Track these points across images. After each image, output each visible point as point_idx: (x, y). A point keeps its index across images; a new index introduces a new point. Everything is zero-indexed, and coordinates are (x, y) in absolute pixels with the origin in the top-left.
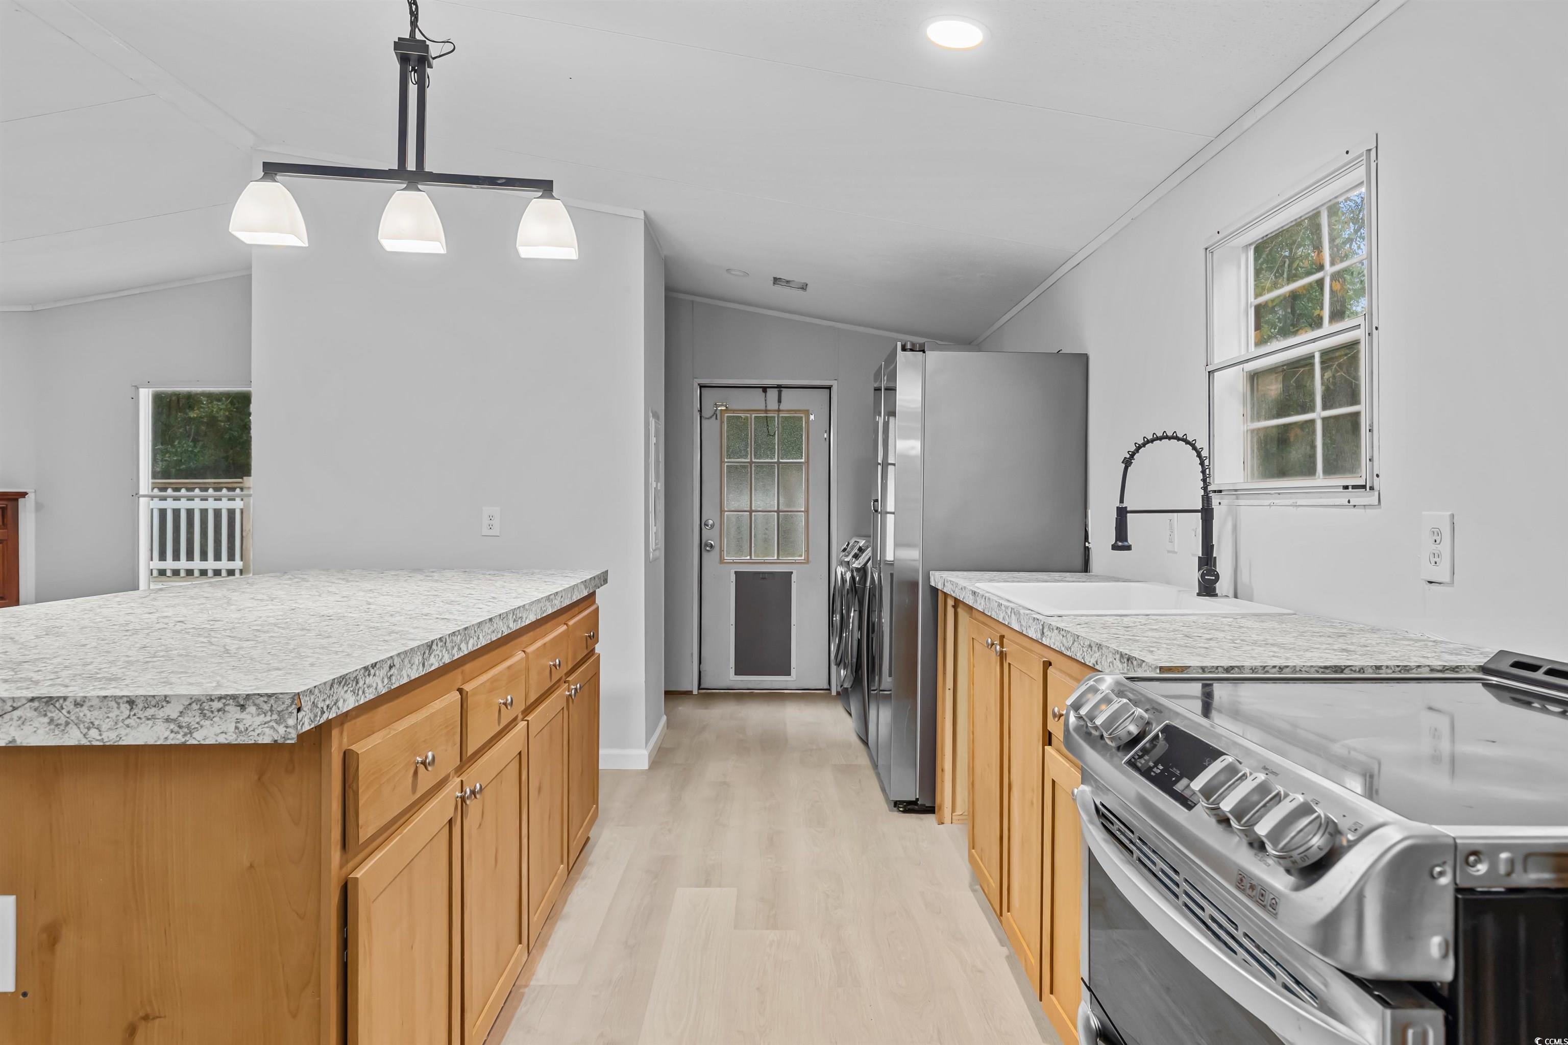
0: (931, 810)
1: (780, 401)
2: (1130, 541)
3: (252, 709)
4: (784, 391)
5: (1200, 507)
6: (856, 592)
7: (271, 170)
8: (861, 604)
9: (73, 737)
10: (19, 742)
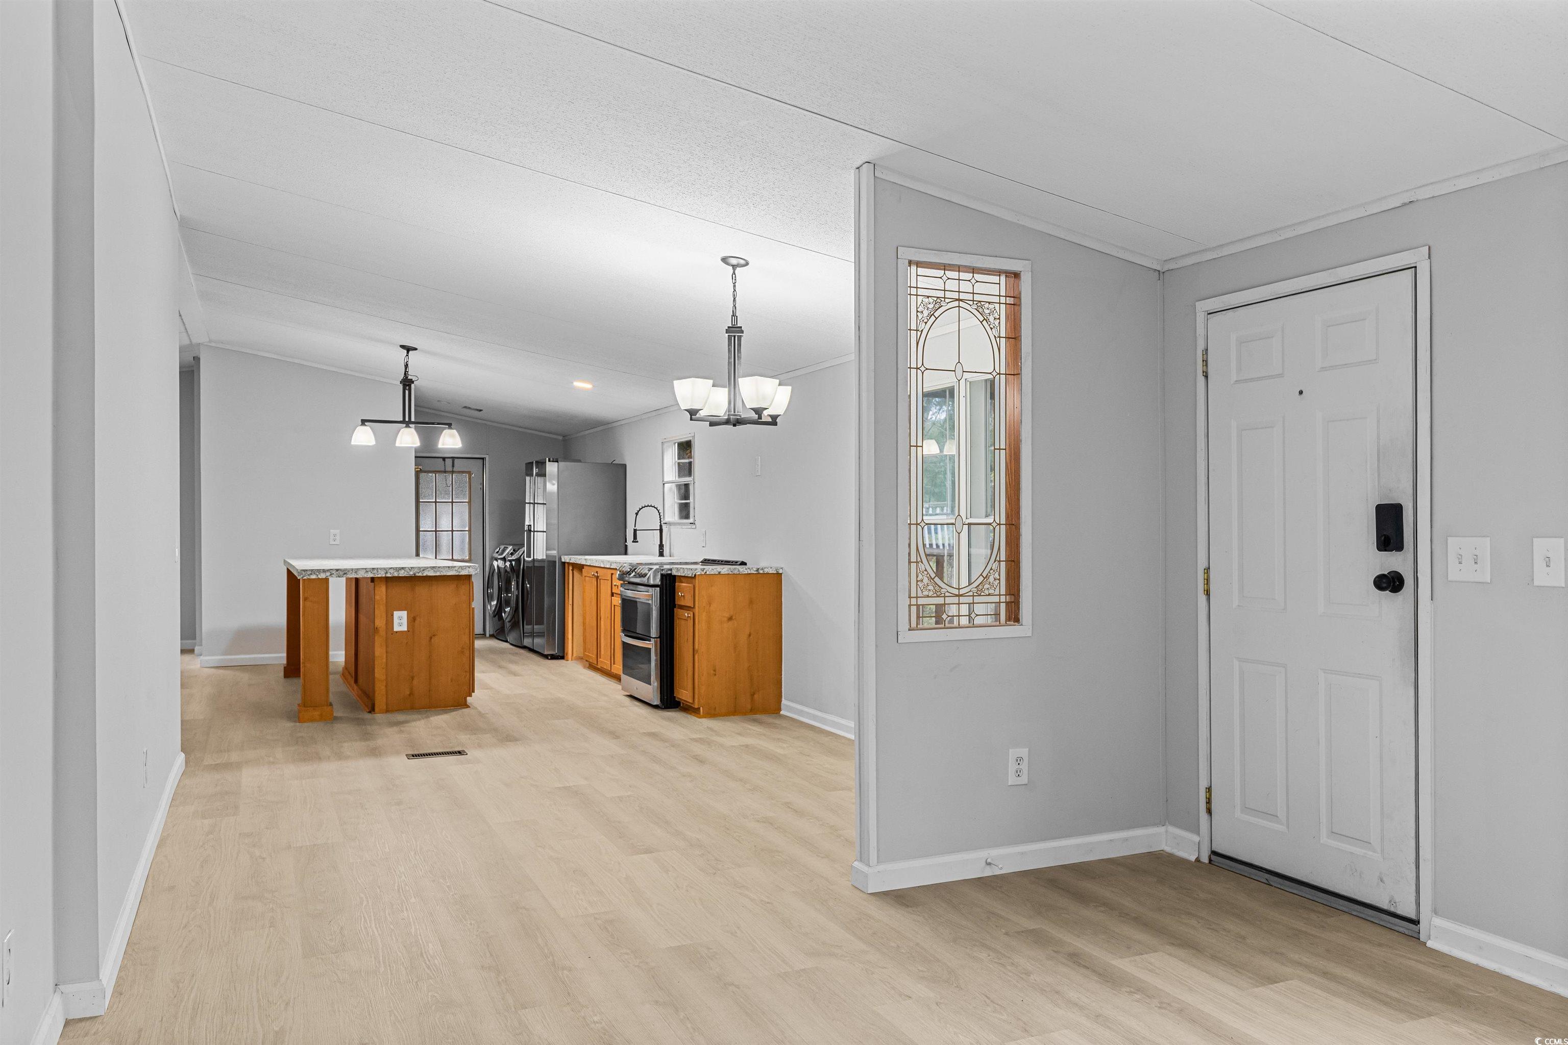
0: (562, 658)
1: (453, 466)
2: (638, 540)
3: (471, 568)
4: (456, 460)
5: (659, 528)
6: (514, 571)
7: (364, 422)
8: (518, 577)
9: (438, 574)
10: (428, 575)
